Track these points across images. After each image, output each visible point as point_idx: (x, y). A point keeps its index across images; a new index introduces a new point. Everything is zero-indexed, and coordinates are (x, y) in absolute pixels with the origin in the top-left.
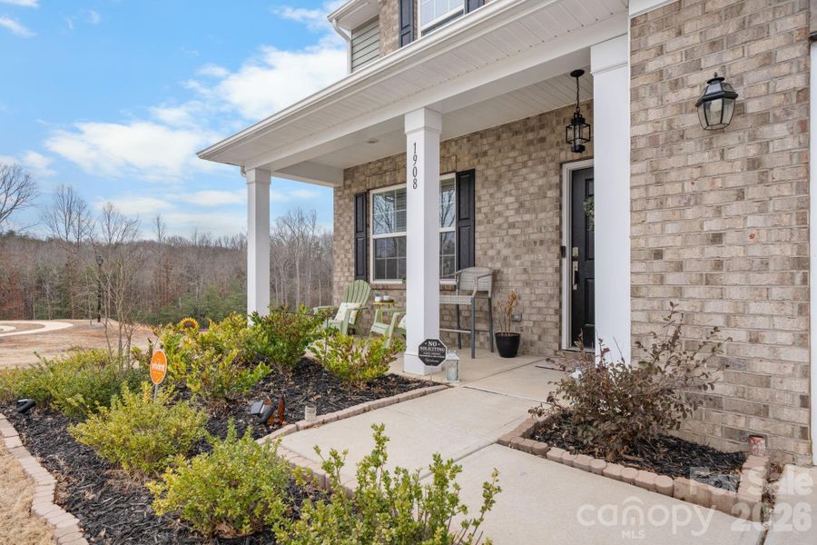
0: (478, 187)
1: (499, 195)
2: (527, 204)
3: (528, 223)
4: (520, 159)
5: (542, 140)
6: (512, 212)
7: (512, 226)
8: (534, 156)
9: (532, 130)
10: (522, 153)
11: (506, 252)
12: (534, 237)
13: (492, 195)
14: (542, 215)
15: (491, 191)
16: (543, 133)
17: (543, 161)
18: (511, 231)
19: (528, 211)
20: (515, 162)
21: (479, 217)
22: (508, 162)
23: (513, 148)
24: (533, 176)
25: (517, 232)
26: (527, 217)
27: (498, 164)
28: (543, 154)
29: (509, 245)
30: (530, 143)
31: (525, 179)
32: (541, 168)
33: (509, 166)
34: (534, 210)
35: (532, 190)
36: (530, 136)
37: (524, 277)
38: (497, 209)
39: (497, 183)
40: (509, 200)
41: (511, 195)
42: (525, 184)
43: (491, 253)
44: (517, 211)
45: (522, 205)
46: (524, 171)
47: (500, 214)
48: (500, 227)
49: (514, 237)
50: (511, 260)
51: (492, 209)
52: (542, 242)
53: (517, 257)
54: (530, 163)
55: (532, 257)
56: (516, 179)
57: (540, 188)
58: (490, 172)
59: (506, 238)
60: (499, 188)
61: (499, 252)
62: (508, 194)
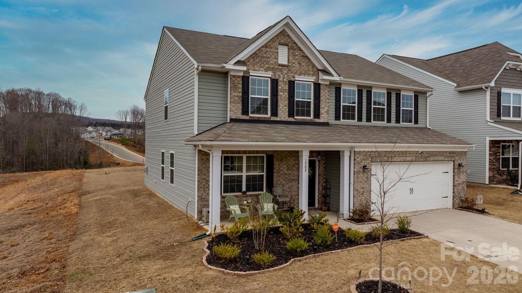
0: (275, 161)
1: (282, 164)
2: (290, 168)
3: (290, 174)
6: (285, 170)
7: (285, 174)
11: (283, 182)
12: (292, 178)
13: (279, 164)
14: (294, 172)
15: (279, 163)
17: (294, 157)
18: (285, 176)
19: (290, 170)
20: (287, 155)
21: (275, 171)
22: (285, 155)
24: (292, 160)
25: (287, 176)
26: (290, 172)
28: (295, 154)
29: (284, 180)
32: (294, 158)
34: (291, 170)
35: (291, 164)
37: (289, 190)
39: (281, 160)
40: (284, 166)
42: (289, 162)
43: (279, 182)
44: (287, 170)
45: (288, 168)
46: (289, 158)
47: (282, 170)
48: (282, 174)
49: (286, 178)
50: (285, 185)
51: (279, 169)
52: (294, 180)
53: (287, 184)
55: (291, 184)
57: (294, 164)
58: (278, 157)
59: (284, 178)
60: (281, 162)
61: (281, 182)
62: (284, 164)
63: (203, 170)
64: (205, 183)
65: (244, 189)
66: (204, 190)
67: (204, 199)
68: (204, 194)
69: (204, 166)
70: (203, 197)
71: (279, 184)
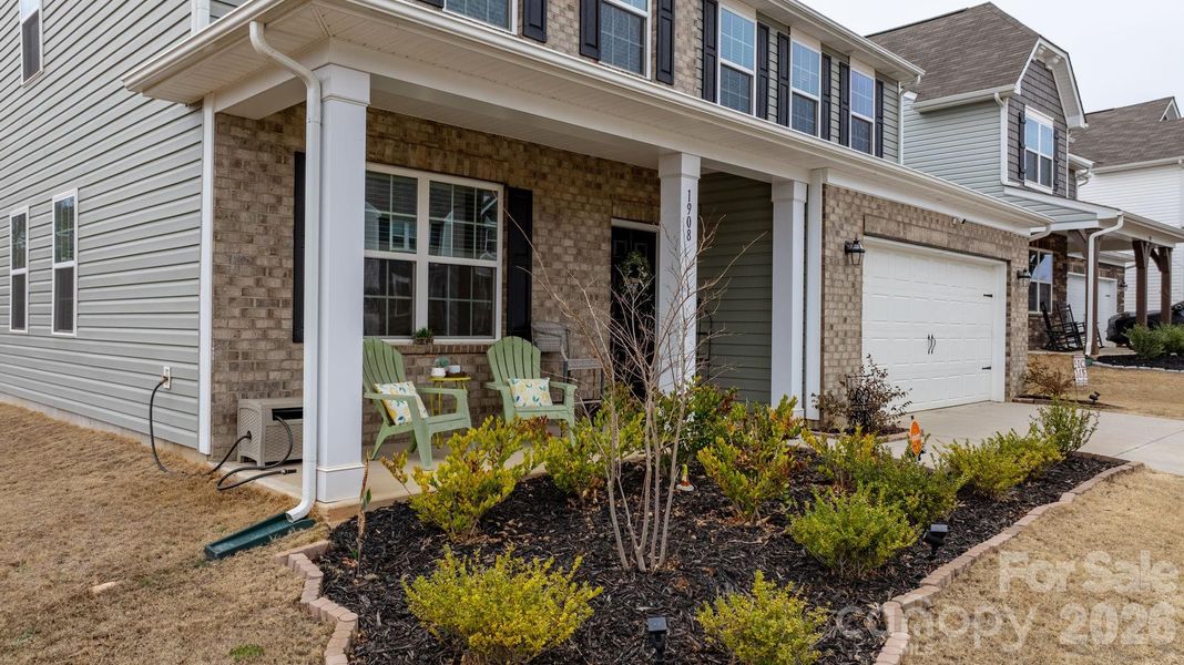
0: (535, 216)
1: (557, 233)
2: (584, 252)
3: (585, 274)
4: (579, 198)
5: (599, 186)
6: (568, 258)
7: (572, 274)
8: (591, 200)
9: (590, 170)
10: (581, 193)
16: (600, 179)
19: (585, 260)
20: (574, 200)
21: (536, 256)
23: (573, 183)
24: (590, 222)
26: (585, 267)
27: (558, 195)
28: (599, 202)
30: (588, 184)
31: (583, 224)
32: (597, 216)
33: (569, 202)
35: (589, 238)
36: (589, 177)
38: (557, 250)
39: (556, 218)
40: (568, 243)
41: (570, 238)
43: (548, 304)
44: (576, 259)
45: (579, 252)
46: (582, 214)
48: (558, 273)
51: (550, 249)
52: (598, 298)
54: (588, 207)
56: (575, 220)
58: (548, 202)
59: (565, 288)
60: (558, 225)
62: (566, 235)
63: (244, 216)
64: (250, 282)
65: (421, 321)
66: (244, 313)
67: (246, 355)
68: (247, 335)
69: (246, 197)
70: (243, 346)
71: (549, 311)
